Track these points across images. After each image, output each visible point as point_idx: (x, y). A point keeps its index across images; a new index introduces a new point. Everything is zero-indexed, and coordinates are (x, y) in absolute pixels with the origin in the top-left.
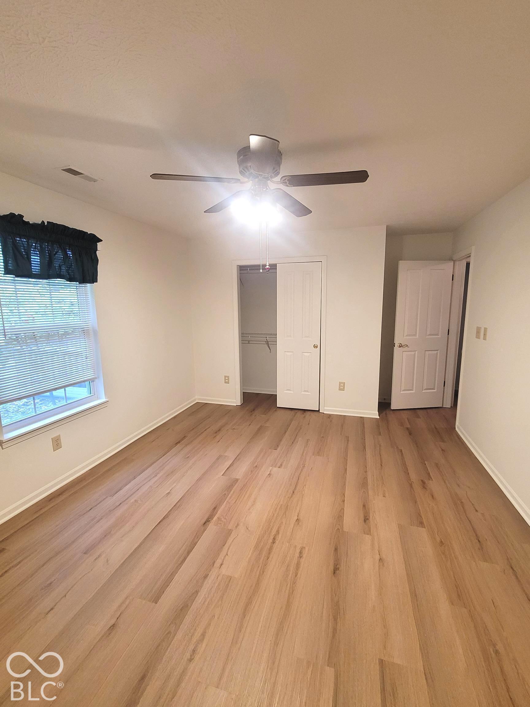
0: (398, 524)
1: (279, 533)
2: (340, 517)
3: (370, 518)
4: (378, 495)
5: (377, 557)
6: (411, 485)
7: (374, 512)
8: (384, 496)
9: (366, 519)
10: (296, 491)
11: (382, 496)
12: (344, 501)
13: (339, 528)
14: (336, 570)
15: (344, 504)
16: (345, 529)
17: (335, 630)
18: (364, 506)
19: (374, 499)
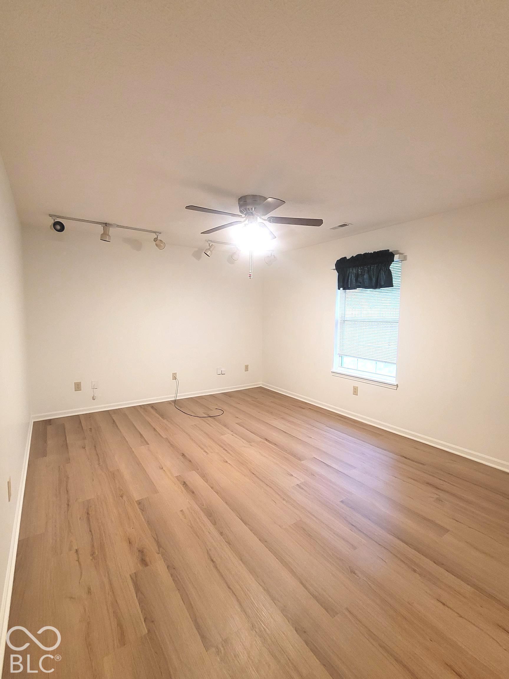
0: (158, 492)
1: (228, 453)
2: (204, 476)
3: (183, 486)
4: (188, 508)
5: (164, 469)
6: (159, 545)
7: (182, 492)
8: (182, 511)
9: (185, 484)
10: (254, 476)
11: (184, 510)
12: (212, 488)
13: (198, 471)
14: (183, 455)
15: (210, 486)
16: (194, 472)
17: (169, 442)
18: (193, 492)
19: (189, 503)
